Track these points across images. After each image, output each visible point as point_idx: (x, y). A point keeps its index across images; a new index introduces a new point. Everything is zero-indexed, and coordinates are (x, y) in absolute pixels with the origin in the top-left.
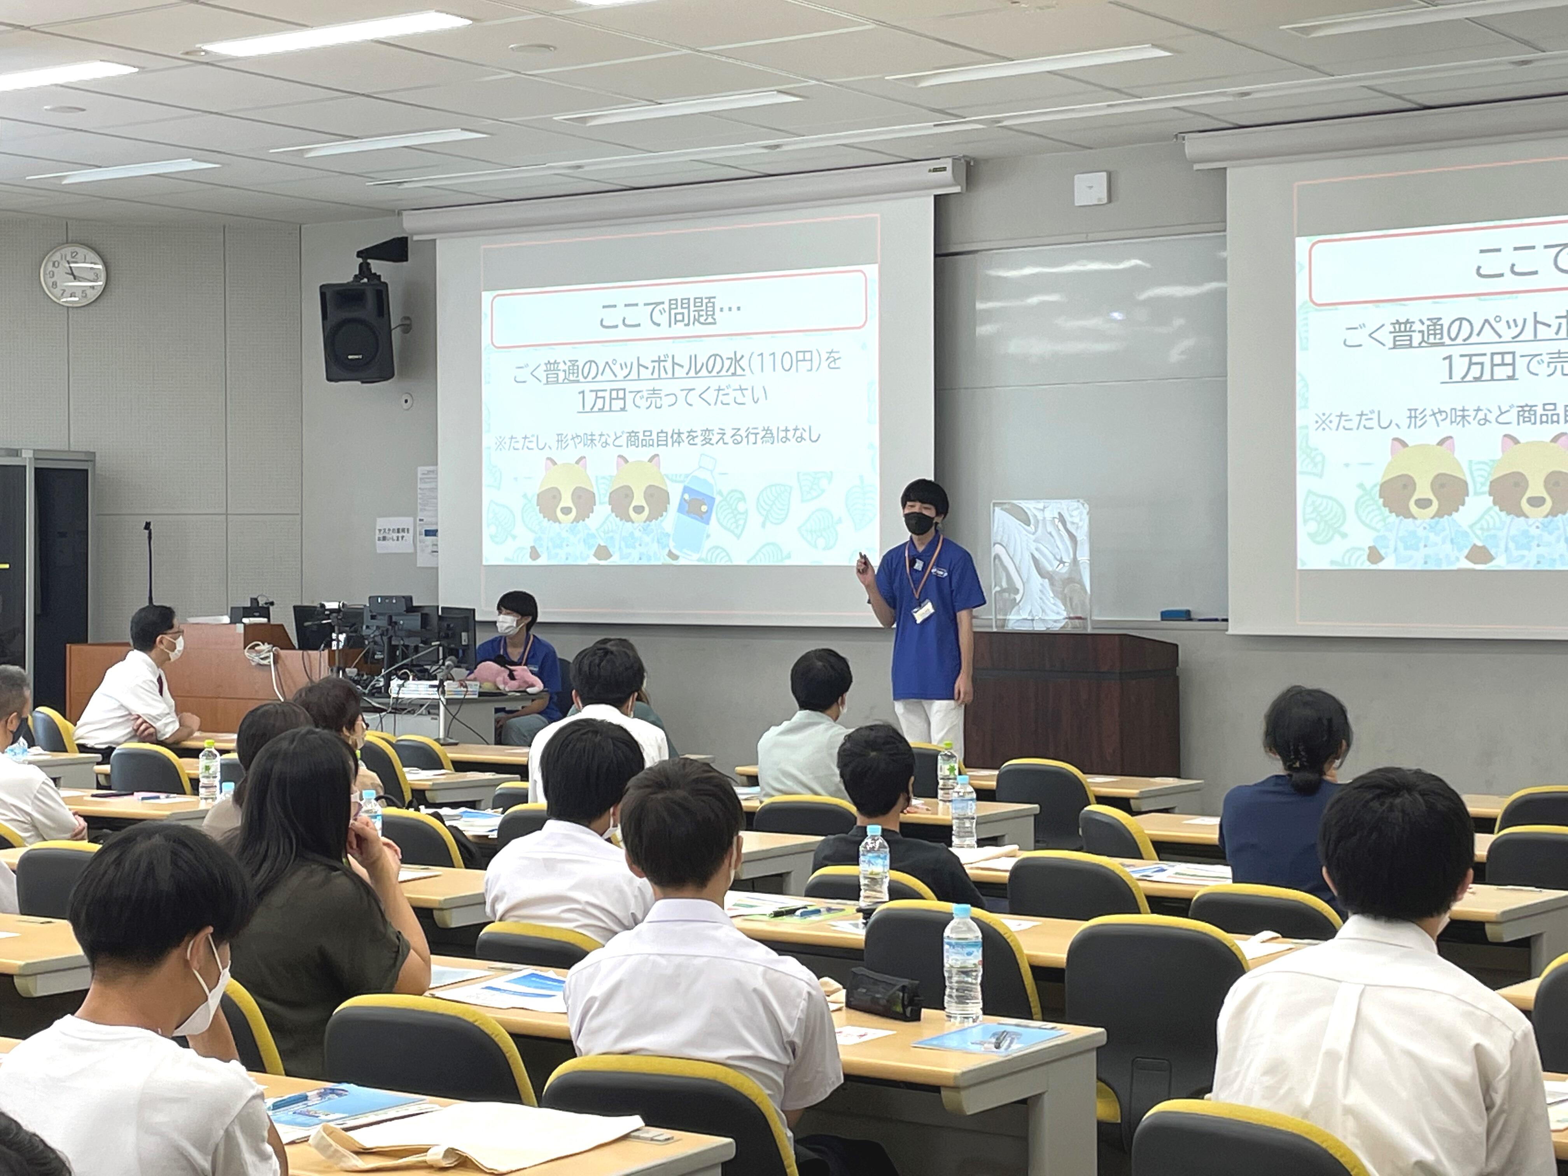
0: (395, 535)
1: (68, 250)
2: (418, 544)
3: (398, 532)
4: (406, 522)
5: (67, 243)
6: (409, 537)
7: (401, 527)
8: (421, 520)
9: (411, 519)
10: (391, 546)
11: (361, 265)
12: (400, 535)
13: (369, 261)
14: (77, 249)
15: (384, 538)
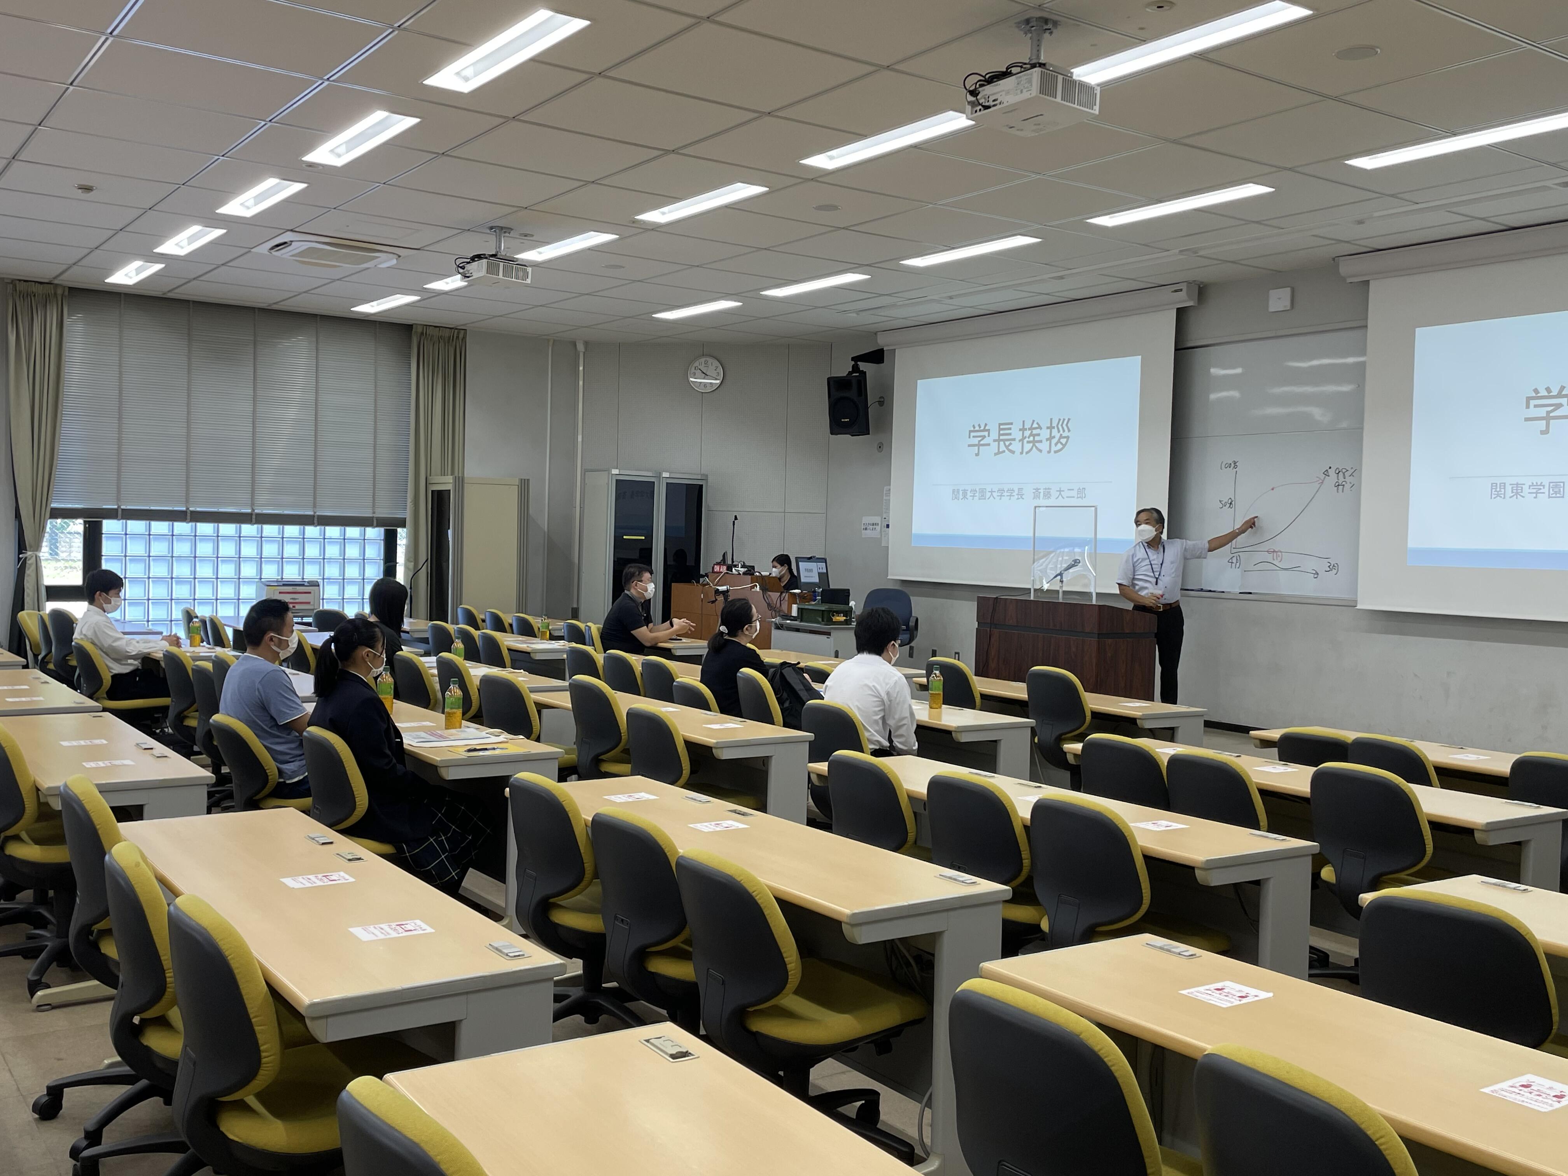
0: (871, 527)
1: (703, 360)
2: (883, 533)
3: (873, 525)
4: (877, 519)
5: (703, 355)
6: (878, 528)
7: (874, 523)
8: (885, 518)
9: (880, 518)
10: (869, 533)
11: (853, 366)
12: (874, 527)
13: (859, 363)
14: (708, 359)
15: (866, 529)
